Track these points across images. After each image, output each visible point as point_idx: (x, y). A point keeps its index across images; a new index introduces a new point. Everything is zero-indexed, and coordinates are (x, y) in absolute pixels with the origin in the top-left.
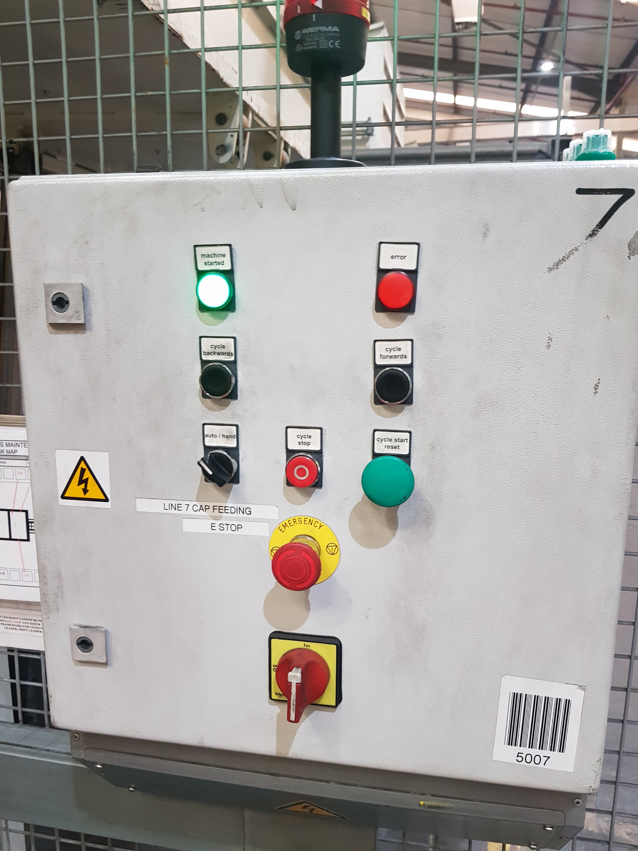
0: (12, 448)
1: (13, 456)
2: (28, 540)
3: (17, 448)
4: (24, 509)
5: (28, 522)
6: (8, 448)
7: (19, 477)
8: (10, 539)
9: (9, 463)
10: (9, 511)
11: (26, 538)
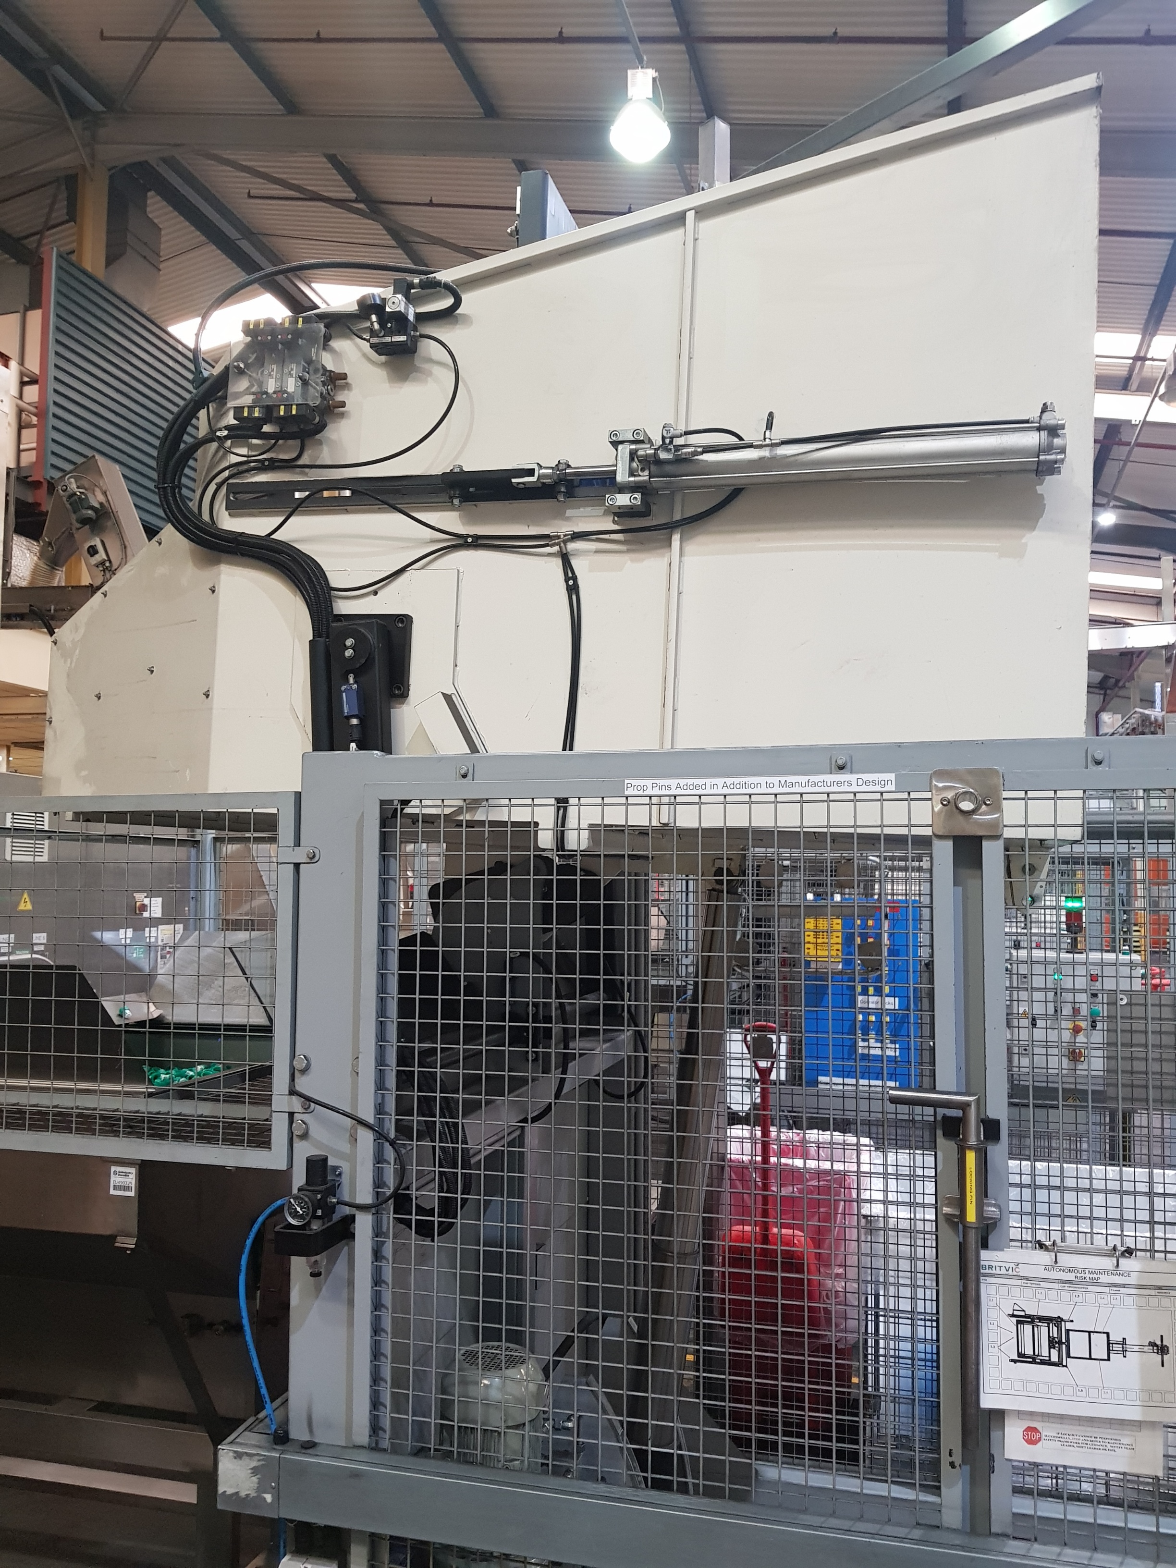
0: (1095, 1276)
1: (1095, 1283)
2: (1109, 1359)
3: (1100, 1276)
4: (1105, 1331)
5: (1109, 1343)
6: (1091, 1276)
7: (1101, 1301)
8: (1090, 1358)
9: (1091, 1288)
10: (1089, 1332)
11: (1106, 1358)
